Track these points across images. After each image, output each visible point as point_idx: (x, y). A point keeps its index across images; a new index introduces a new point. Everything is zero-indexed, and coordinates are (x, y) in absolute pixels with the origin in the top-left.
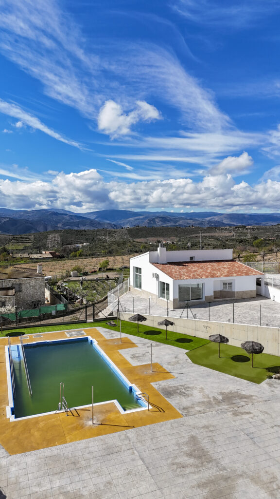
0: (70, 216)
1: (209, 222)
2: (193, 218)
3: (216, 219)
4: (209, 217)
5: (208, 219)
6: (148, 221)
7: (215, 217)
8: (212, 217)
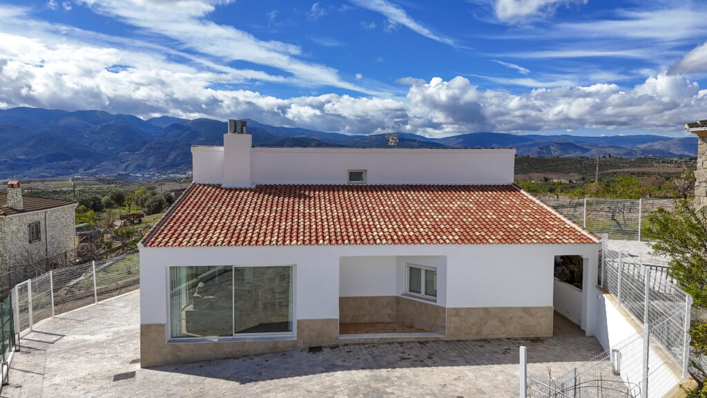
0: (420, 142)
1: (644, 151)
2: (617, 145)
3: (657, 146)
4: (644, 143)
5: (643, 146)
6: (539, 150)
7: (655, 143)
8: (649, 144)
